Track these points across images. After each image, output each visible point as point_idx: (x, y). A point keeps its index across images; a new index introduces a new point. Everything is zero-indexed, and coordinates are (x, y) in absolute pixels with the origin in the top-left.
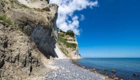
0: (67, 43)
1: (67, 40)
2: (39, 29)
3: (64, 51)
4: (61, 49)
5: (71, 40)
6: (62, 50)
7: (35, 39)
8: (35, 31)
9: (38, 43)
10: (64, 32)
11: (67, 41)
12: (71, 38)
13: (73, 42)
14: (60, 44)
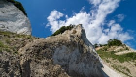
0: (117, 56)
1: (115, 52)
2: (61, 49)
3: (119, 69)
4: (112, 66)
5: (121, 50)
6: (115, 68)
7: (59, 61)
8: (56, 52)
9: (66, 65)
10: (105, 45)
11: (117, 54)
12: (119, 48)
13: (126, 52)
14: (108, 61)
